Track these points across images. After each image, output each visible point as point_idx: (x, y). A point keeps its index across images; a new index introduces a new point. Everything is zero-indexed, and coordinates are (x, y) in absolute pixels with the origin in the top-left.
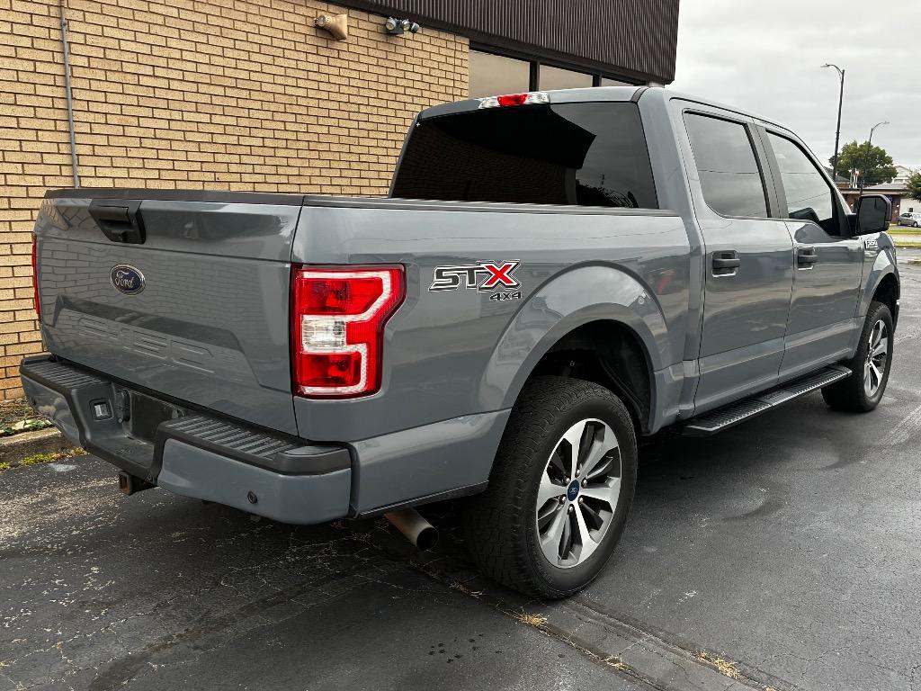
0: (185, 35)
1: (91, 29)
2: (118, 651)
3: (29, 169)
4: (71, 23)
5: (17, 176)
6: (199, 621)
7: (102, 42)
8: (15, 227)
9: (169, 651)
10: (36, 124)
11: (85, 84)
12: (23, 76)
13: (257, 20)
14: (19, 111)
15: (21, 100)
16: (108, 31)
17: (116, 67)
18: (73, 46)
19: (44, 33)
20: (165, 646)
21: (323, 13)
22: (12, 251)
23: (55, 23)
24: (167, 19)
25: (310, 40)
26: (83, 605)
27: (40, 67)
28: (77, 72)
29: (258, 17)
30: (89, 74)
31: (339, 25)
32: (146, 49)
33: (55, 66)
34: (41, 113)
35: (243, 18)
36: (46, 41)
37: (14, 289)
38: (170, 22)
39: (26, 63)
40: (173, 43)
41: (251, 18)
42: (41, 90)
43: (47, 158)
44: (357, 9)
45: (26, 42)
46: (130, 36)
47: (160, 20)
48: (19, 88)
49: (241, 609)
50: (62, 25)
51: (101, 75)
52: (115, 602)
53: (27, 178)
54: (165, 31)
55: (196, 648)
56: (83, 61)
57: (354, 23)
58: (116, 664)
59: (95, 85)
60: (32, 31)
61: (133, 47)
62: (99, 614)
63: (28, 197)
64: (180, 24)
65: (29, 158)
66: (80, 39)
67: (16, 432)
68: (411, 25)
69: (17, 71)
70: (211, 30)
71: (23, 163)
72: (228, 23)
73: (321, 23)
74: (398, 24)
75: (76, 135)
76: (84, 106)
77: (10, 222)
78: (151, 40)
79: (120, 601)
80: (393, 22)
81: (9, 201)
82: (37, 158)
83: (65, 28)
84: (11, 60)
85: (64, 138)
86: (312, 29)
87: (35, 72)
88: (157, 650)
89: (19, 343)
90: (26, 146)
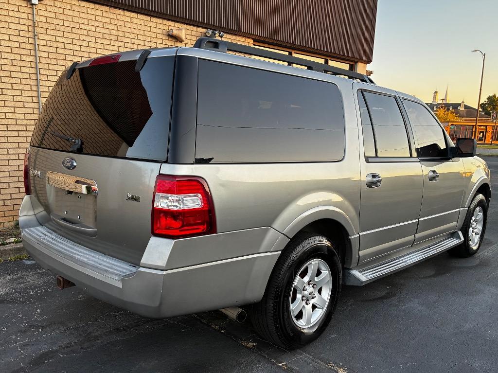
0: (98, 40)
1: (49, 38)
2: (45, 348)
3: (17, 110)
4: (39, 35)
5: (11, 114)
6: (85, 337)
7: (55, 44)
8: (10, 140)
9: (69, 349)
10: (21, 87)
11: (46, 66)
12: (15, 63)
13: (137, 32)
14: (13, 81)
15: (14, 75)
16: (58, 39)
17: (62, 57)
18: (40, 47)
19: (26, 40)
20: (67, 347)
21: (172, 28)
22: (8, 152)
23: (31, 35)
24: (89, 32)
25: (165, 42)
26: (31, 326)
27: (24, 58)
28: (43, 60)
29: (137, 30)
30: (48, 61)
31: (180, 34)
32: (78, 48)
33: (31, 57)
34: (24, 81)
35: (129, 31)
36: (27, 44)
37: (9, 171)
38: (91, 33)
39: (16, 56)
40: (92, 45)
41: (133, 31)
42: (24, 70)
43: (27, 105)
44: (191, 25)
45: (17, 45)
46: (70, 41)
47: (85, 33)
48: (13, 68)
49: (106, 332)
50: (35, 35)
51: (54, 62)
52: (47, 326)
53: (16, 115)
54: (88, 39)
55: (82, 348)
56: (45, 55)
57: (189, 32)
58: (43, 354)
59: (51, 67)
60: (19, 39)
61: (71, 47)
62: (38, 331)
63: (16, 124)
64: (96, 35)
65: (17, 104)
66: (44, 43)
67: (7, 244)
68: (220, 34)
69: (12, 59)
70: (112, 38)
71: (14, 107)
72: (121, 34)
73: (171, 33)
74: (213, 32)
75: (42, 93)
76: (45, 78)
77: (7, 137)
78: (81, 43)
79: (49, 326)
80: (210, 32)
81: (7, 126)
82: (21, 105)
83: (36, 37)
84: (8, 54)
85: (35, 94)
86: (166, 36)
87: (21, 60)
88: (64, 348)
89: (11, 199)
90: (16, 98)
